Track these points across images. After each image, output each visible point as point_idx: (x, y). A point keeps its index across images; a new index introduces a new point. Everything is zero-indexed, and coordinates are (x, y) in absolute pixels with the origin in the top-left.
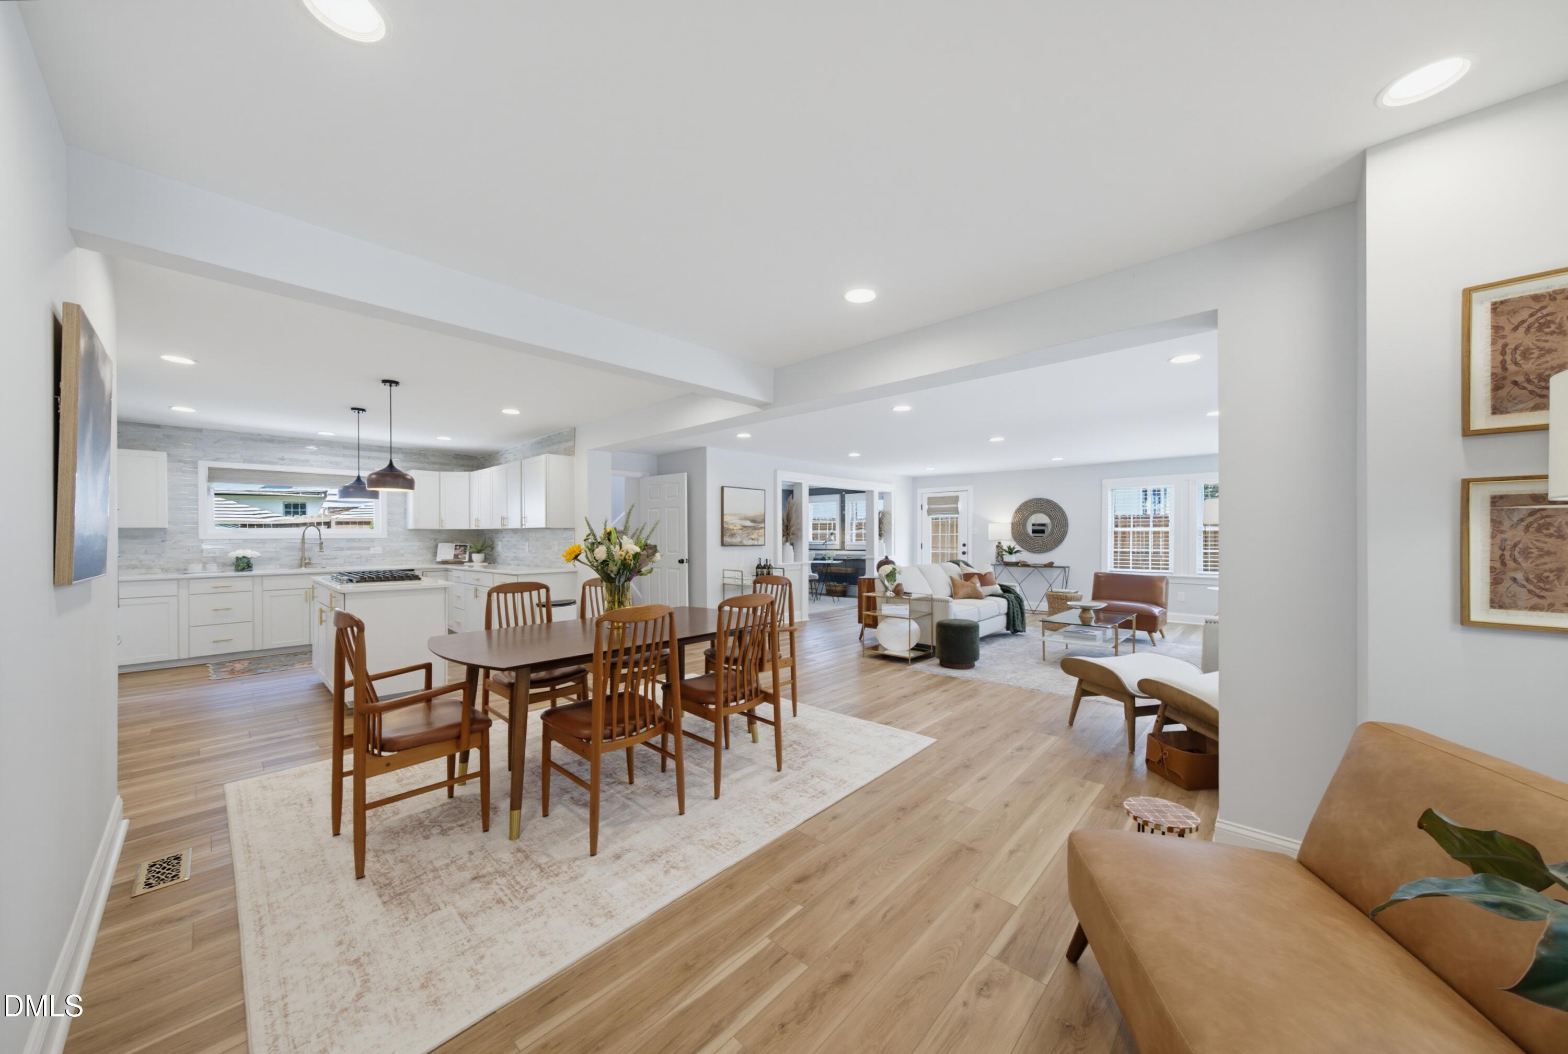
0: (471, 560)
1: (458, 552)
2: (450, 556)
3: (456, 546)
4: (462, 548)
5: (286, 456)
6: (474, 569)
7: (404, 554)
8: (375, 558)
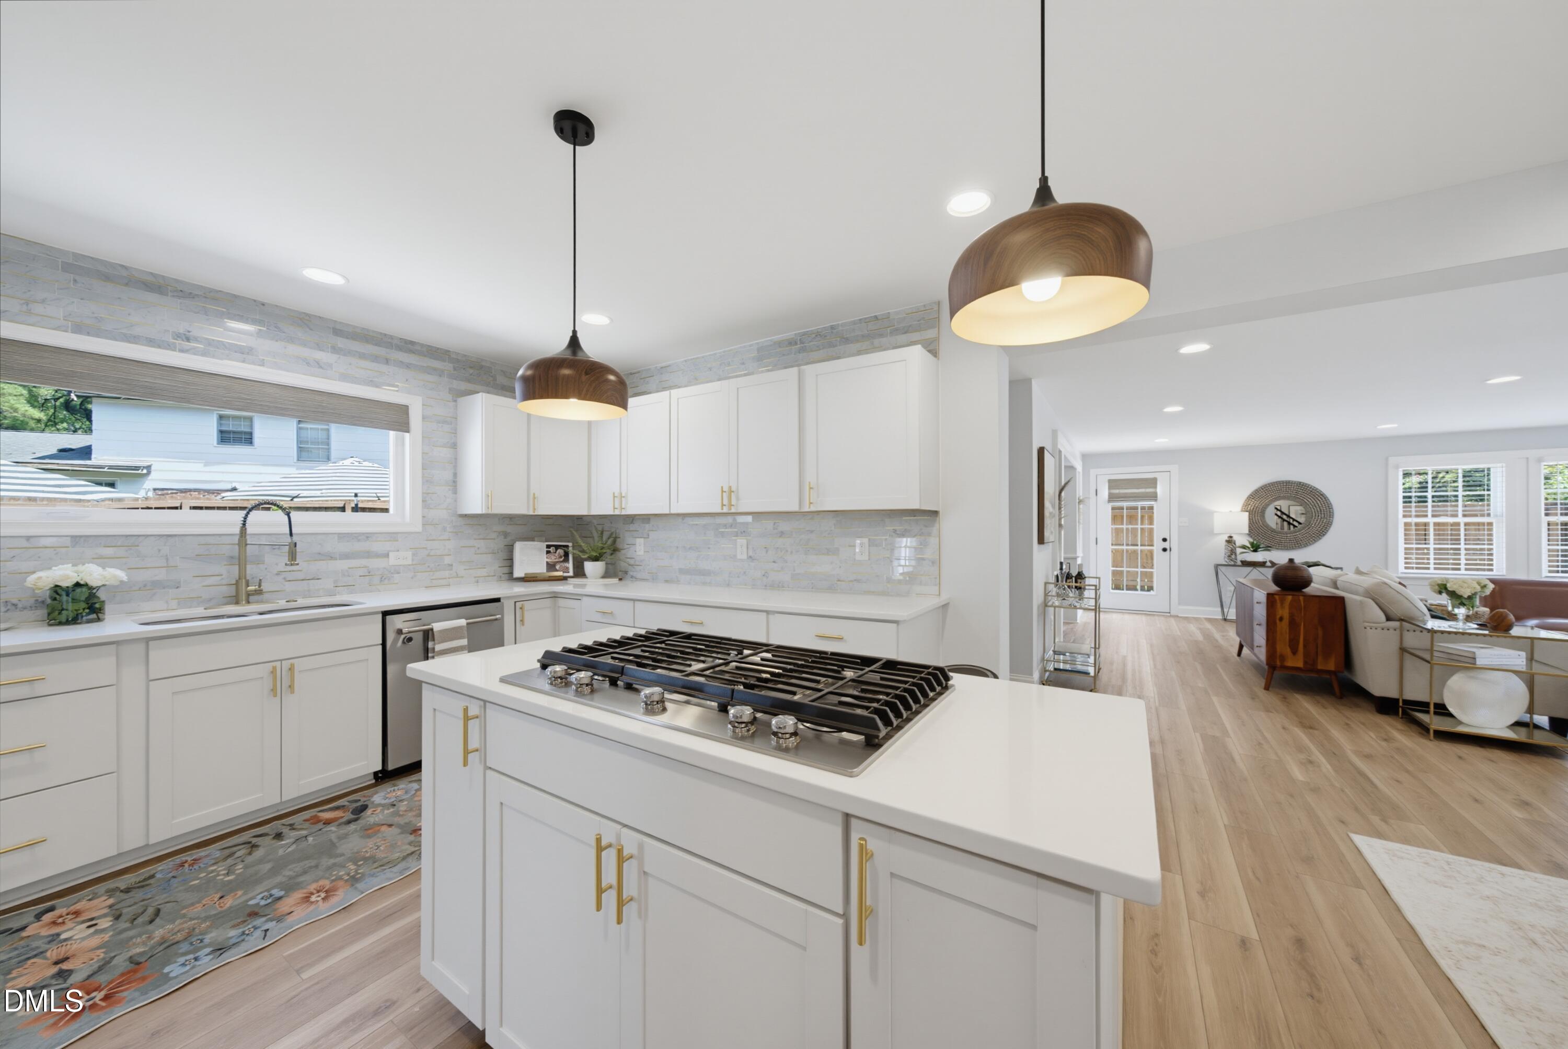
0: (580, 572)
1: (553, 559)
3: (548, 547)
4: (560, 551)
5: (195, 333)
6: (589, 590)
7: (452, 565)
8: (399, 573)
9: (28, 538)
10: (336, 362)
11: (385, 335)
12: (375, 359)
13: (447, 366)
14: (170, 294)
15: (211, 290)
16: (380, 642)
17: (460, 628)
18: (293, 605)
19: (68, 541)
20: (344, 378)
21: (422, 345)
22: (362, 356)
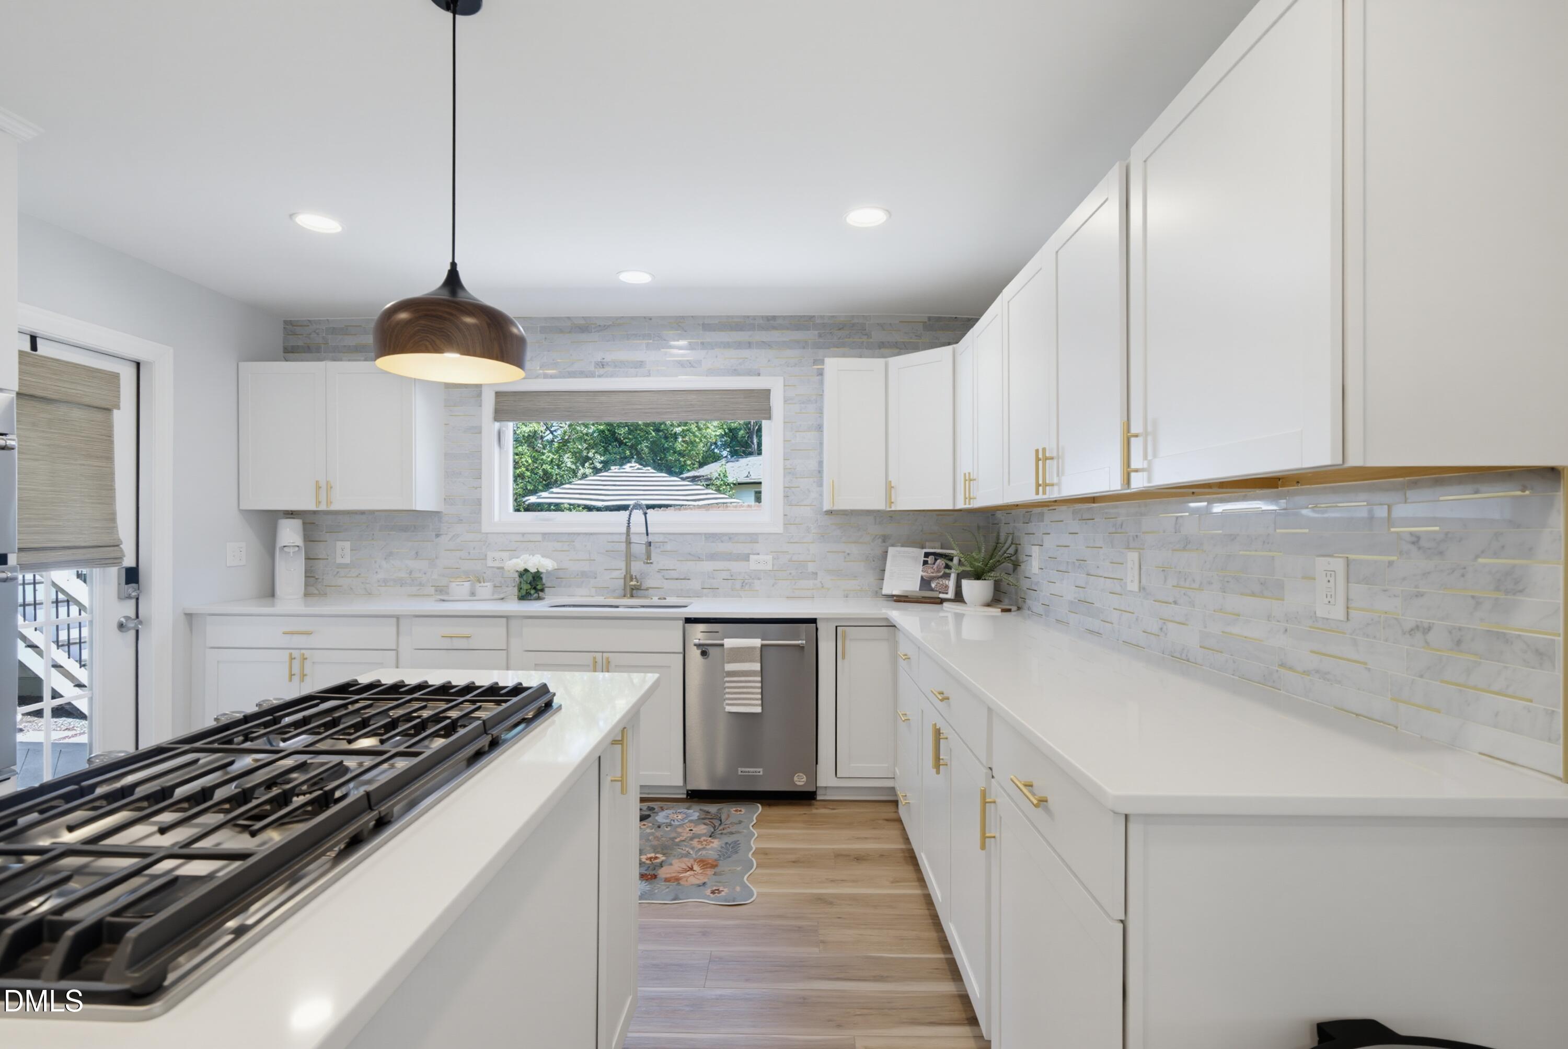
0: (959, 597)
1: (930, 573)
2: (912, 585)
3: (926, 555)
4: (941, 563)
5: (608, 358)
7: (816, 574)
8: (759, 579)
9: (523, 534)
10: (704, 358)
11: (748, 317)
12: (739, 345)
13: (811, 335)
14: (593, 331)
15: (617, 318)
16: (681, 650)
17: (751, 649)
18: (663, 603)
19: (539, 538)
20: (711, 372)
21: (784, 318)
22: (727, 345)
